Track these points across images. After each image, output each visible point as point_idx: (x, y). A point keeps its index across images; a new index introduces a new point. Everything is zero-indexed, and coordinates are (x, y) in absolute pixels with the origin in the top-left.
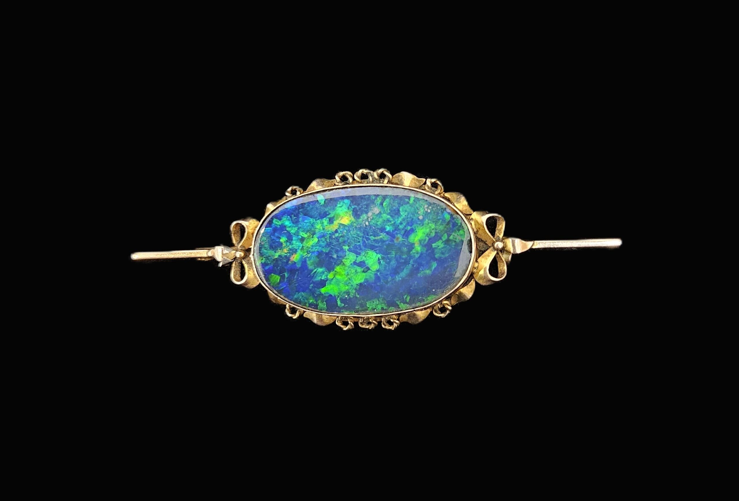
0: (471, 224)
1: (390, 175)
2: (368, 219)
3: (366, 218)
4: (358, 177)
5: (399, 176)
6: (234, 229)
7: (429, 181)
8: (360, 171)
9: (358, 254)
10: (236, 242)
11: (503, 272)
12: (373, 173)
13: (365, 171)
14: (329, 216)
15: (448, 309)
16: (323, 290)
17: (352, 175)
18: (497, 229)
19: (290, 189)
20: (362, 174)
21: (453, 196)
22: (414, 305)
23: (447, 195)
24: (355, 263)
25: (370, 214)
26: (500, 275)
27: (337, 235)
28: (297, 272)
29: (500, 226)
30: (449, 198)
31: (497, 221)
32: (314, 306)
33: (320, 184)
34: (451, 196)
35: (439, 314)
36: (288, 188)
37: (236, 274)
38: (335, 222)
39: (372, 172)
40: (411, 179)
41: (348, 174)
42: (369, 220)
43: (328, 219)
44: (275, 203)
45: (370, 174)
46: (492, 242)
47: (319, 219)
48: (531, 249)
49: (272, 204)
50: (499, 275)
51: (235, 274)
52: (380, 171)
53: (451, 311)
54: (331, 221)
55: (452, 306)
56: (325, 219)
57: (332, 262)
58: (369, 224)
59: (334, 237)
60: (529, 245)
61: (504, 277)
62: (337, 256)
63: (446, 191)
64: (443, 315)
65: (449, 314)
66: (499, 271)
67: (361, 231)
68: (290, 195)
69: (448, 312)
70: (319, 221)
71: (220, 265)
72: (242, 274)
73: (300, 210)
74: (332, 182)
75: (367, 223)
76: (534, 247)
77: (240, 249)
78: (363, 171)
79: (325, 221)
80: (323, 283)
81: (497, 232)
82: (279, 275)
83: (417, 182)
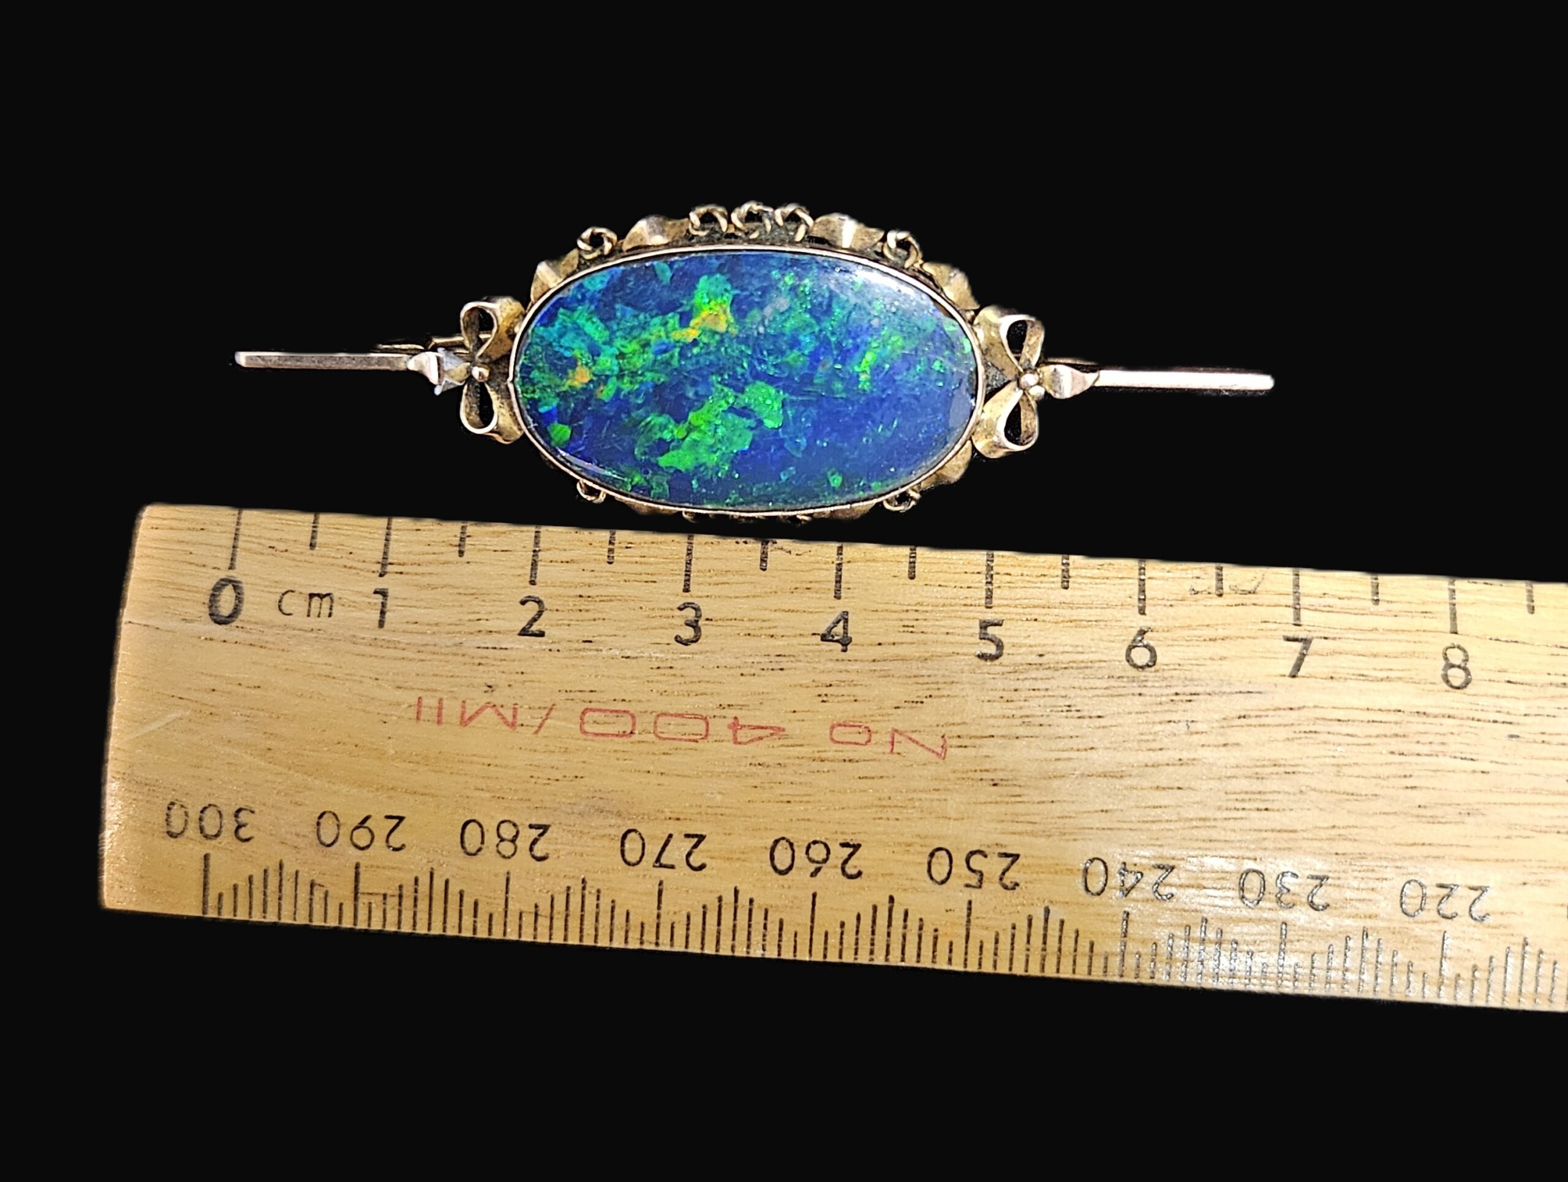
0: (976, 334)
1: (809, 220)
2: (763, 321)
3: (759, 319)
4: (741, 220)
5: (829, 222)
6: (467, 318)
7: (893, 237)
8: (746, 207)
9: (739, 391)
10: (470, 343)
11: (1031, 431)
12: (773, 213)
13: (754, 207)
14: (680, 310)
15: (912, 498)
16: (664, 461)
17: (726, 213)
18: (1025, 344)
19: (587, 234)
20: (750, 213)
21: (941, 272)
22: (849, 497)
23: (928, 268)
24: (731, 409)
25: (768, 310)
26: (1025, 436)
27: (696, 350)
28: (608, 422)
29: (1034, 339)
30: (931, 275)
31: (1029, 328)
32: (644, 490)
33: (657, 231)
34: (935, 270)
35: (895, 506)
36: (585, 230)
37: (471, 411)
38: (692, 323)
39: (770, 210)
40: (854, 232)
41: (718, 211)
42: (766, 323)
43: (677, 317)
44: (555, 262)
45: (765, 214)
46: (1015, 373)
47: (657, 315)
48: (1093, 389)
49: (548, 265)
50: (1023, 436)
51: (468, 410)
52: (790, 209)
53: (919, 502)
54: (685, 319)
55: (921, 493)
56: (670, 315)
57: (684, 406)
58: (765, 330)
59: (689, 355)
60: (1089, 380)
61: (1033, 442)
62: (696, 394)
63: (926, 259)
64: (901, 508)
65: (913, 506)
66: (1023, 428)
67: (748, 346)
68: (589, 248)
69: (913, 503)
70: (657, 320)
71: (438, 391)
72: (486, 414)
73: (618, 294)
74: (682, 224)
75: (761, 330)
76: (1097, 384)
77: (481, 361)
78: (751, 208)
79: (673, 320)
80: (663, 447)
81: (1025, 350)
82: (569, 423)
83: (866, 238)
